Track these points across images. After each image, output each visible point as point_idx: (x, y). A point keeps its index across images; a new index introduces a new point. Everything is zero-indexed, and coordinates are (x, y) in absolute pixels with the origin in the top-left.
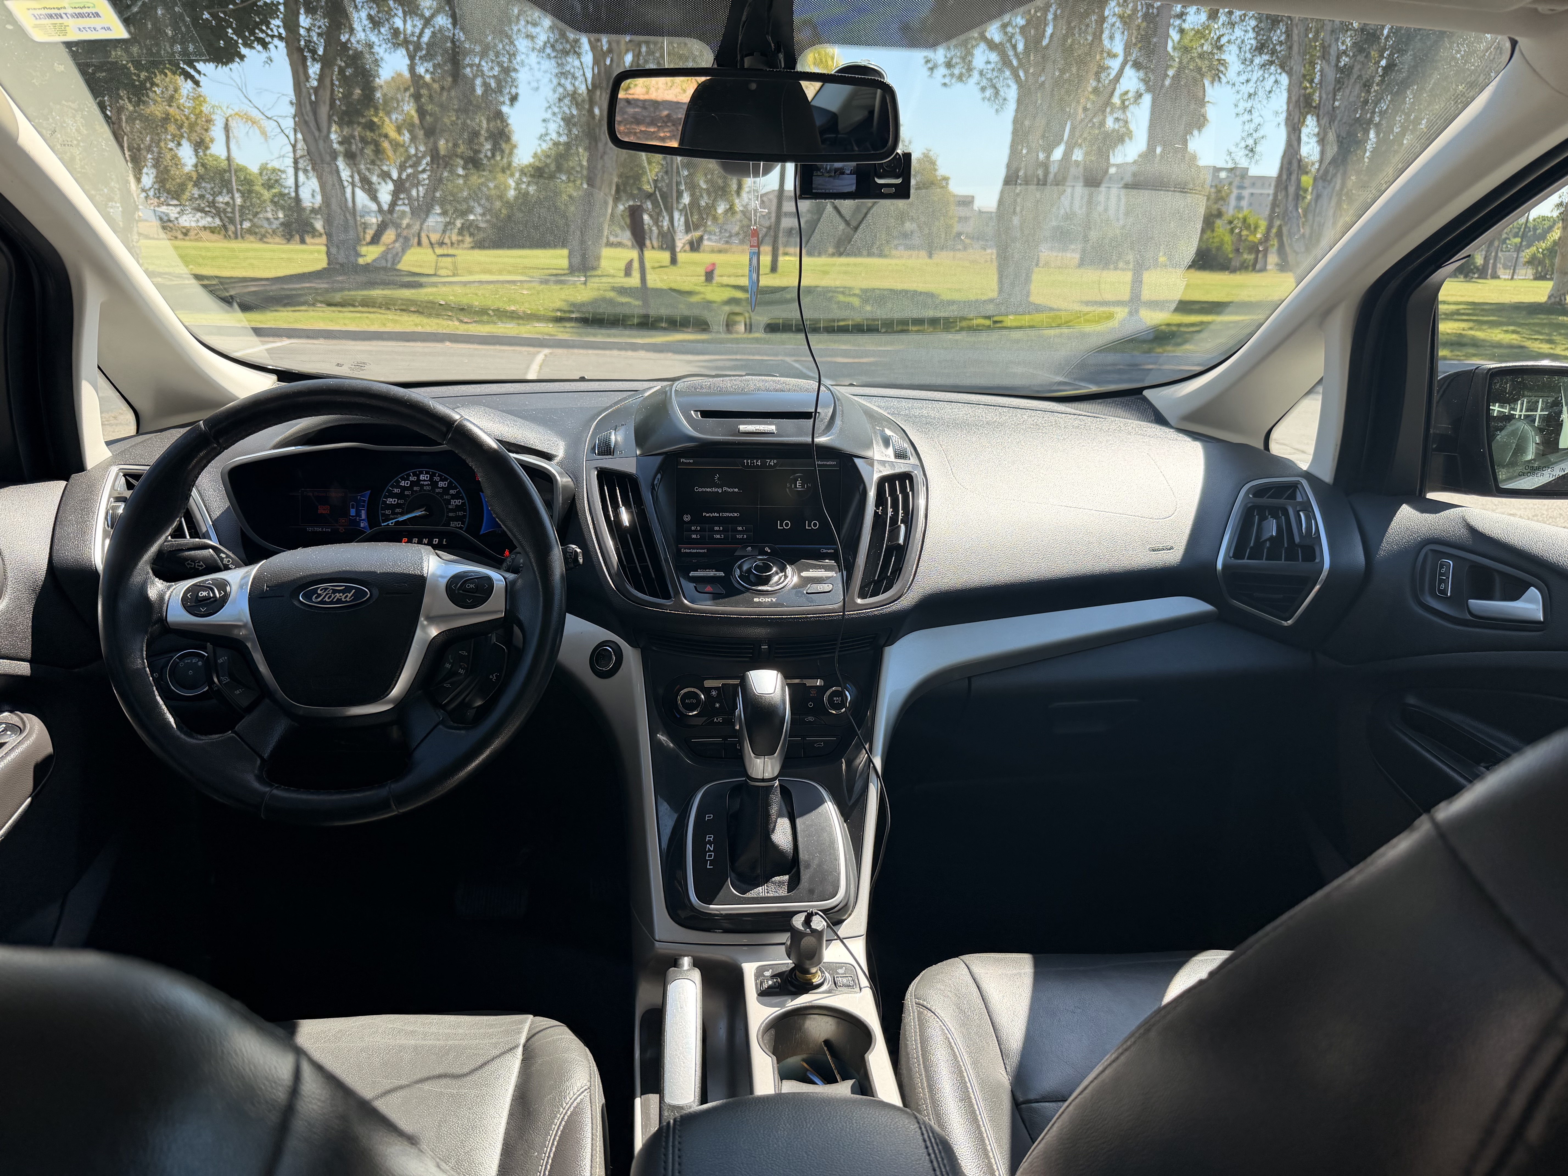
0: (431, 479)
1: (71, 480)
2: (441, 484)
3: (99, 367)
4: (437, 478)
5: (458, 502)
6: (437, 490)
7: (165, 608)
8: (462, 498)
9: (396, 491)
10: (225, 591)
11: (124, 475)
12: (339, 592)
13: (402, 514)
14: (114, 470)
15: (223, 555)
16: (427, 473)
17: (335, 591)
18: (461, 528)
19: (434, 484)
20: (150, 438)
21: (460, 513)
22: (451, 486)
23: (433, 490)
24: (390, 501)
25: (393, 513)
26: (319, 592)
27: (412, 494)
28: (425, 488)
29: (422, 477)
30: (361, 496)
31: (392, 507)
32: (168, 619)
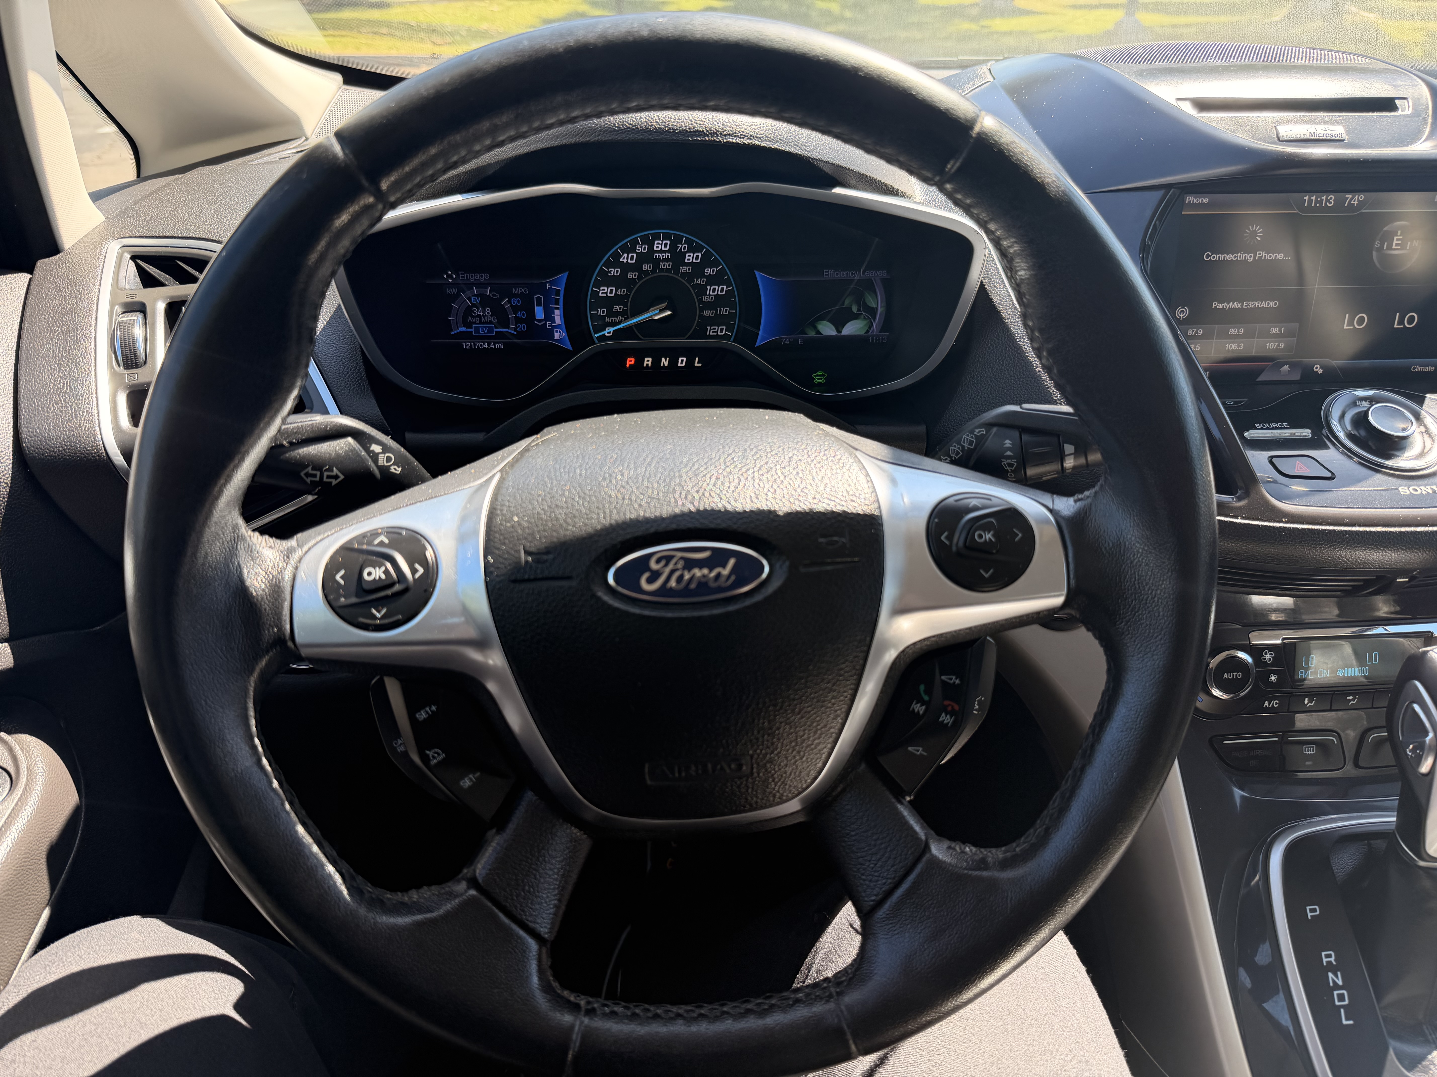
0: (673, 249)
1: (36, 271)
2: (690, 258)
3: (59, 58)
4: (683, 247)
5: (721, 290)
6: (683, 269)
7: (286, 612)
8: (728, 284)
9: (614, 272)
10: (424, 563)
11: (134, 258)
12: (700, 564)
13: (627, 317)
14: (114, 247)
15: (376, 448)
16: (666, 237)
17: (690, 564)
18: (726, 337)
19: (677, 258)
20: (169, 184)
21: (724, 311)
22: (707, 261)
23: (676, 268)
24: (605, 291)
25: (611, 313)
26: (654, 565)
27: (640, 278)
28: (662, 265)
29: (657, 246)
30: (553, 283)
31: (608, 302)
32: (299, 638)
